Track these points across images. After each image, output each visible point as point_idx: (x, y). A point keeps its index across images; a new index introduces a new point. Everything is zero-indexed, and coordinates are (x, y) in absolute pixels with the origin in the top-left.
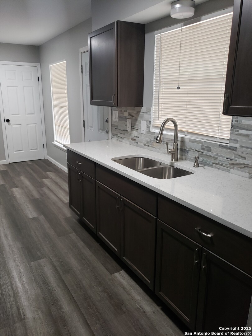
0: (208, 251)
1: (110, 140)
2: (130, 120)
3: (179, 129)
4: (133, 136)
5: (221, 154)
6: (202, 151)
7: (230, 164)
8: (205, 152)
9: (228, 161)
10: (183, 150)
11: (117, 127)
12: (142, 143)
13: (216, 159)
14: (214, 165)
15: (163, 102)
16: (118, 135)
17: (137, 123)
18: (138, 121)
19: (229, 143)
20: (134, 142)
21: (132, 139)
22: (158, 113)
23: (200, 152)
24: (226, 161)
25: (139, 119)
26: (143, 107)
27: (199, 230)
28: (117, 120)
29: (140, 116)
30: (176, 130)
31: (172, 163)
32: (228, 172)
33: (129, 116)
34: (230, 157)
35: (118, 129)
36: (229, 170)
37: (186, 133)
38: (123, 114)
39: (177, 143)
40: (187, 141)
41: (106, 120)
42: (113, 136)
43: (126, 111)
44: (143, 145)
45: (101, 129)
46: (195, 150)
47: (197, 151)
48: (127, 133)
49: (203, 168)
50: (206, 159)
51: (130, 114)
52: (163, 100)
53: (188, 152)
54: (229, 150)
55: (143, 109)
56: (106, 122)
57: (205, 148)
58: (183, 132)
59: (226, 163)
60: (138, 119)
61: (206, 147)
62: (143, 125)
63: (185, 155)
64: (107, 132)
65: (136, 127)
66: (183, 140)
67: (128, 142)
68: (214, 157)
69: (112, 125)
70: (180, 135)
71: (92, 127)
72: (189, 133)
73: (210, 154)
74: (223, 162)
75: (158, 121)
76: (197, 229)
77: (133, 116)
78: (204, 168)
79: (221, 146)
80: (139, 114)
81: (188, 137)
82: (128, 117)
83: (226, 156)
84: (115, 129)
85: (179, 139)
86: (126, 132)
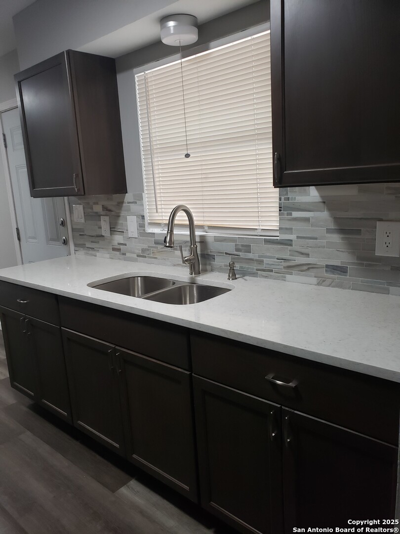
0: (293, 411)
1: (73, 255)
2: (107, 218)
3: (195, 223)
4: (115, 243)
5: (268, 254)
6: (237, 253)
7: (284, 267)
8: (242, 255)
9: (281, 264)
10: (206, 256)
11: (83, 232)
12: (134, 253)
13: (260, 262)
14: (259, 272)
15: (161, 183)
16: (87, 246)
17: (121, 221)
18: (121, 218)
19: (278, 235)
20: (118, 253)
21: (114, 249)
22: (156, 201)
23: (234, 255)
24: (277, 264)
25: (123, 214)
26: (127, 194)
27: (272, 378)
28: (83, 220)
29: (123, 208)
30: (191, 226)
31: (192, 279)
32: (283, 280)
33: (103, 210)
34: (284, 257)
35: (85, 235)
36: (285, 277)
37: (206, 228)
38: (92, 208)
39: (195, 246)
40: (210, 240)
41: (60, 223)
42: (77, 248)
43: (96, 203)
44: (135, 256)
45: (52, 240)
46: (226, 253)
47: (230, 254)
48: (104, 240)
49: (244, 280)
50: (245, 266)
51: (105, 208)
52: (161, 179)
53: (215, 259)
54: (280, 246)
55: (129, 197)
56: (61, 226)
57: (241, 248)
58: (202, 227)
59: (278, 267)
60: (121, 215)
61: (242, 246)
62: (131, 224)
63: (210, 264)
64: (65, 242)
65: (119, 228)
66: (203, 240)
67: (108, 256)
68: (257, 260)
69: (73, 230)
70: (198, 233)
71: (34, 238)
72: (211, 227)
73: (250, 256)
74: (273, 266)
75: (157, 214)
76: (270, 377)
77: (110, 211)
78: (246, 280)
79: (267, 241)
80: (122, 207)
81: (211, 235)
82: (102, 213)
83: (277, 256)
84: (80, 235)
85: (197, 239)
86: (101, 238)
